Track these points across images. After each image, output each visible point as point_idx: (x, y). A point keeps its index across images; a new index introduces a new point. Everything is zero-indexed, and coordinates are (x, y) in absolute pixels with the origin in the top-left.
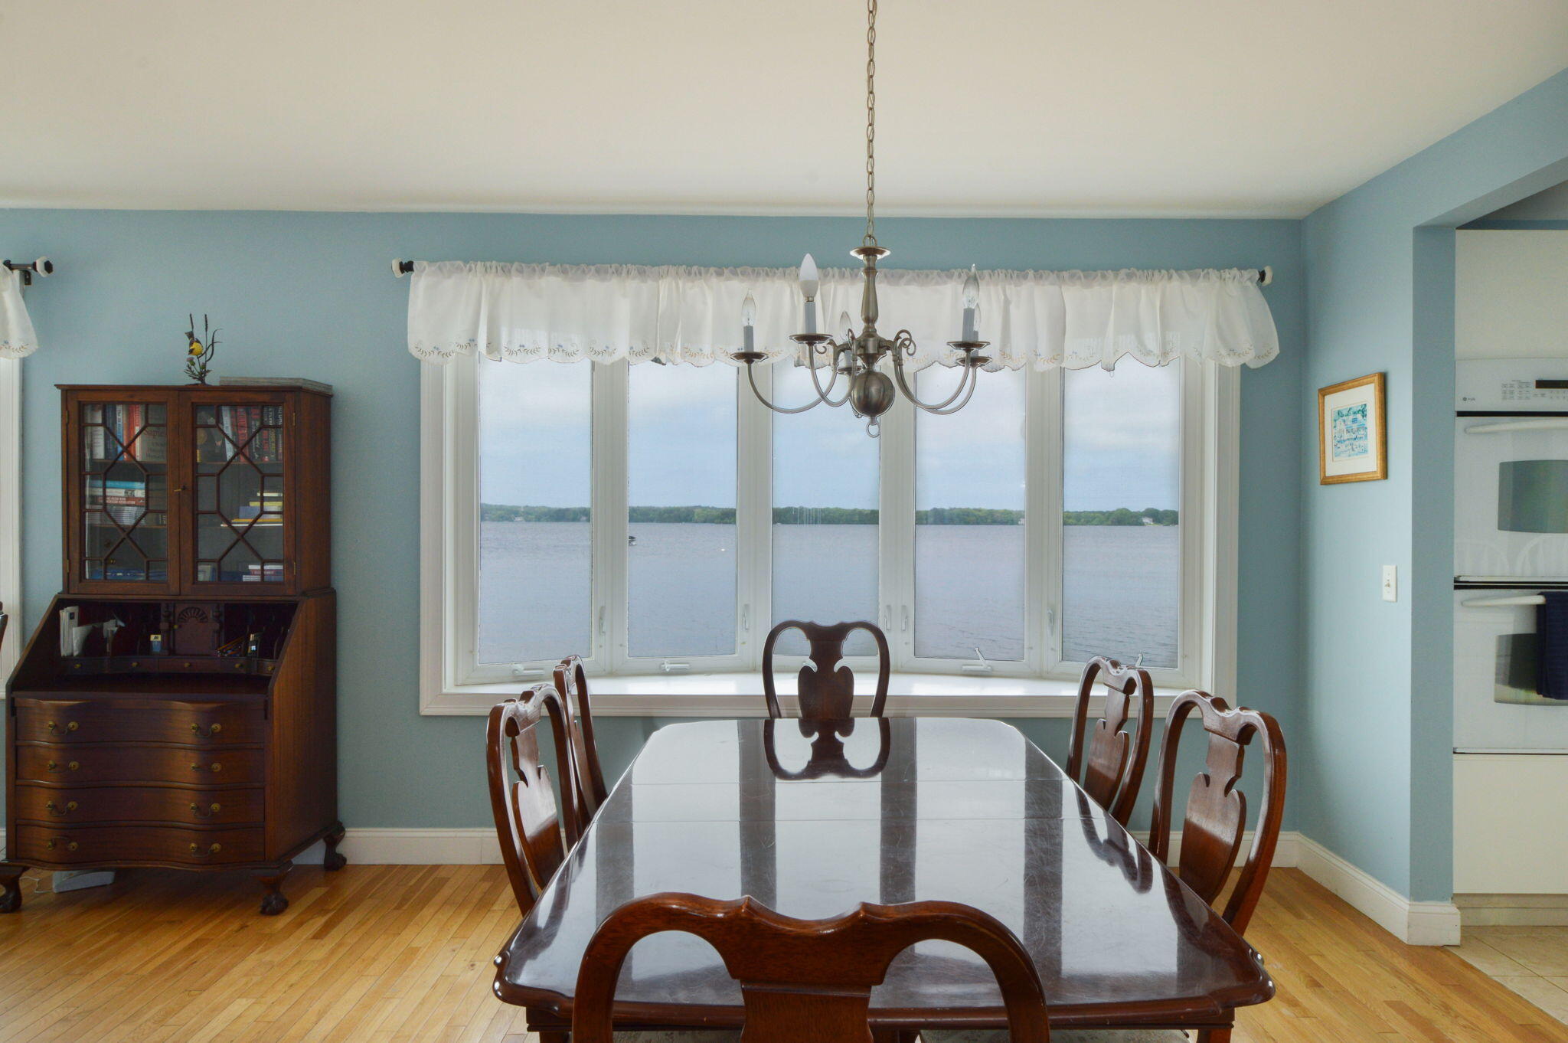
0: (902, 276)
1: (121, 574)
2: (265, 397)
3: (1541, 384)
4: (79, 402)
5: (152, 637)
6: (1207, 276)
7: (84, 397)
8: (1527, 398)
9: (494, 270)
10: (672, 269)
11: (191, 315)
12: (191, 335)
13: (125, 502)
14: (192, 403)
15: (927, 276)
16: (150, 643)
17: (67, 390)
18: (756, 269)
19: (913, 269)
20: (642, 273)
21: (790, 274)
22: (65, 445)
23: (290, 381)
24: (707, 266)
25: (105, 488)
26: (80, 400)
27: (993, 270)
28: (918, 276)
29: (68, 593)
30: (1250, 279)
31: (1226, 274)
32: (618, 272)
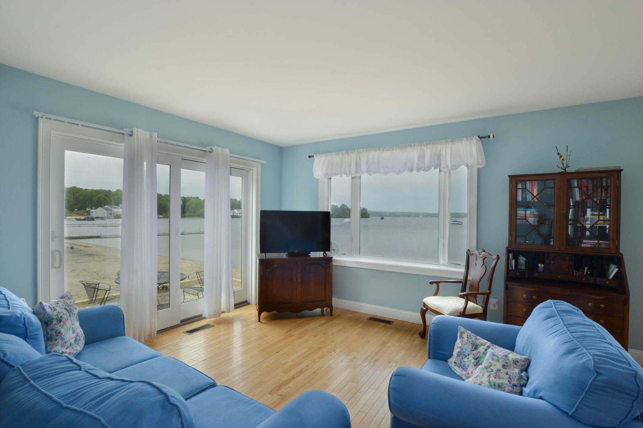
1: (528, 242)
2: (604, 175)
4: (516, 181)
5: (539, 265)
7: (518, 179)
11: (556, 147)
12: (559, 154)
13: (529, 216)
14: (567, 179)
16: (538, 267)
17: (511, 177)
22: (510, 196)
23: (616, 168)
25: (525, 211)
26: (517, 180)
29: (510, 248)
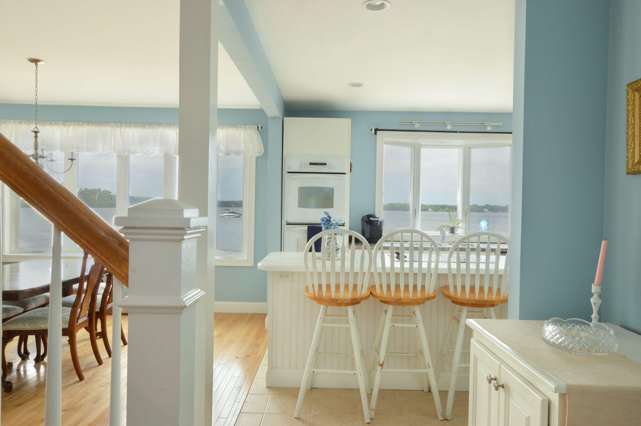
0: (145, 126)
3: (311, 164)
6: (241, 127)
8: (307, 168)
9: (17, 122)
10: (73, 123)
15: (153, 126)
18: (100, 123)
19: (149, 124)
20: (64, 124)
21: (110, 125)
24: (84, 122)
27: (174, 125)
28: (150, 126)
30: (255, 128)
31: (247, 127)
32: (56, 124)
